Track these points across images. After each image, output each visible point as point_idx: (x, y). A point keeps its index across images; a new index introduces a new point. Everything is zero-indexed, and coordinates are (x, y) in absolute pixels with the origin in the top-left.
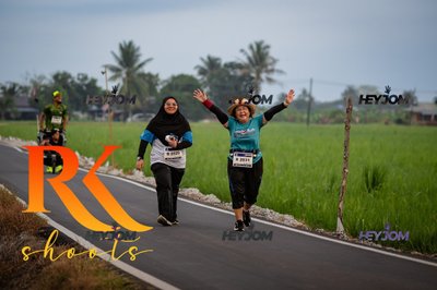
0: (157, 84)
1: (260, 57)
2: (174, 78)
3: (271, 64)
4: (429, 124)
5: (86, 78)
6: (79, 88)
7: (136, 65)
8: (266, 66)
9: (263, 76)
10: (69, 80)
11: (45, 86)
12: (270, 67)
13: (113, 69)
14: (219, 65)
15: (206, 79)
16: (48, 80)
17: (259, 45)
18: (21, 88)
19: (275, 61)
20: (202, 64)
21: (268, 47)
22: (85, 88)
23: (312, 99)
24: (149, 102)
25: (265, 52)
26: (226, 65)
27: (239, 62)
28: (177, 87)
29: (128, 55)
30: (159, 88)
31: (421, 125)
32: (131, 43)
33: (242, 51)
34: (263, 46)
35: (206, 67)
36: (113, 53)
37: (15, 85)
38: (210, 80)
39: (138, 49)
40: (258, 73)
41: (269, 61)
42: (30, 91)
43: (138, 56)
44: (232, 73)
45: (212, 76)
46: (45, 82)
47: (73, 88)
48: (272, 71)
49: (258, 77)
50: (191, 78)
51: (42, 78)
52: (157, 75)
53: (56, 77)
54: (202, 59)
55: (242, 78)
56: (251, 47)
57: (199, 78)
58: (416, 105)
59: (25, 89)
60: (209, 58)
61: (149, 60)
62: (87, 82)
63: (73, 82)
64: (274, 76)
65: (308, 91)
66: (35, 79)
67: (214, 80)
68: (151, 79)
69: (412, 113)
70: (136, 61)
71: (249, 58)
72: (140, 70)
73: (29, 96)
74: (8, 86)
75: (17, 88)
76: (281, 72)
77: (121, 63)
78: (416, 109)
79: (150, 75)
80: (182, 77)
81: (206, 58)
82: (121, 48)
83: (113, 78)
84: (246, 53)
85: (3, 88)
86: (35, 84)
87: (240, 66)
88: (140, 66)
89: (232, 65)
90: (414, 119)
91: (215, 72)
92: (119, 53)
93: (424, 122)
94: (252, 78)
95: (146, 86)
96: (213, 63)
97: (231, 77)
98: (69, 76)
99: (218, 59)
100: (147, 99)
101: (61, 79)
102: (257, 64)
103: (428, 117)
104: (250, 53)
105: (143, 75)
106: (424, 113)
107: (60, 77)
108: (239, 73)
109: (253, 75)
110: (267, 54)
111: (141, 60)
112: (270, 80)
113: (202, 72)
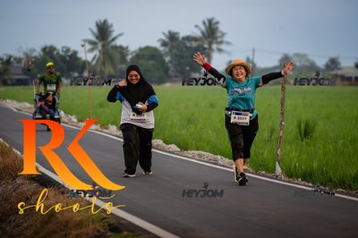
0: (127, 55)
1: (211, 31)
2: (141, 49)
3: (220, 37)
4: (350, 85)
5: (68, 50)
6: (63, 58)
7: (110, 39)
8: (216, 38)
9: (214, 46)
10: (55, 52)
11: (35, 57)
12: (219, 40)
13: (91, 42)
14: (177, 38)
15: (167, 50)
16: (38, 52)
17: (210, 21)
18: (15, 59)
19: (223, 34)
20: (164, 38)
21: (217, 23)
22: (68, 58)
23: (254, 65)
24: (120, 70)
25: (215, 27)
26: (183, 38)
27: (194, 35)
28: (143, 56)
29: (103, 31)
30: (129, 58)
31: (344, 85)
32: (105, 21)
33: (196, 26)
34: (214, 22)
35: (167, 40)
36: (91, 29)
37: (10, 57)
38: (170, 50)
39: (111, 26)
40: (210, 44)
41: (219, 34)
42: (23, 62)
43: (111, 31)
44: (188, 45)
45: (172, 48)
46: (35, 54)
47: (58, 59)
48: (222, 42)
49: (210, 48)
50: (155, 49)
51: (33, 50)
52: (127, 47)
53: (44, 50)
54: (164, 34)
55: (197, 49)
56: (204, 23)
57: (162, 49)
58: (340, 69)
59: (19, 60)
60: (170, 32)
61: (120, 35)
62: (69, 54)
63: (58, 54)
64: (223, 47)
65: (251, 58)
66: (27, 52)
67: (174, 51)
68: (122, 51)
69: (336, 76)
70: (110, 35)
71: (202, 32)
72: (113, 43)
73: (23, 65)
74: (5, 58)
75: (12, 60)
76: (228, 43)
77: (97, 38)
78: (339, 72)
79: (121, 47)
80: (147, 48)
81: (167, 33)
82: (97, 25)
83: (91, 50)
84: (200, 28)
85: (2, 59)
86: (27, 56)
87: (195, 39)
88: (113, 39)
89: (188, 38)
90: (338, 81)
91: (175, 44)
92: (95, 30)
93: (346, 83)
94: (205, 49)
95: (118, 56)
96: (172, 37)
97: (188, 48)
98: (55, 49)
99: (177, 33)
100: (119, 67)
101: (49, 52)
102: (209, 37)
103: (349, 79)
104: (203, 28)
105: (115, 47)
106: (346, 75)
107: (47, 50)
108: (194, 44)
109: (206, 46)
110: (217, 28)
111: (114, 35)
112: (220, 50)
113: (164, 44)
